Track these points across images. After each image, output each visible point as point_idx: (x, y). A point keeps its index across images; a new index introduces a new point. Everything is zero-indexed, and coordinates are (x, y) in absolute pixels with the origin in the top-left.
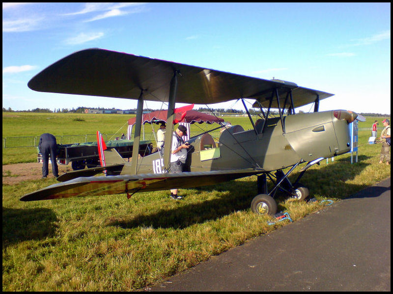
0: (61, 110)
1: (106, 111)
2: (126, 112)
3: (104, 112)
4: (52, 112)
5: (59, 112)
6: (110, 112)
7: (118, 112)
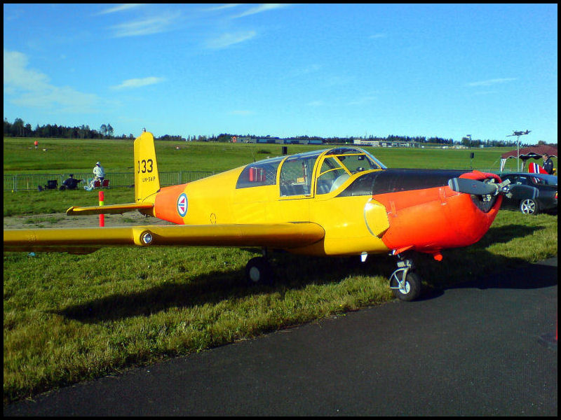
0: (197, 138)
1: (260, 140)
2: (288, 141)
3: (258, 142)
4: (184, 140)
5: (194, 139)
6: (266, 140)
7: (277, 141)
